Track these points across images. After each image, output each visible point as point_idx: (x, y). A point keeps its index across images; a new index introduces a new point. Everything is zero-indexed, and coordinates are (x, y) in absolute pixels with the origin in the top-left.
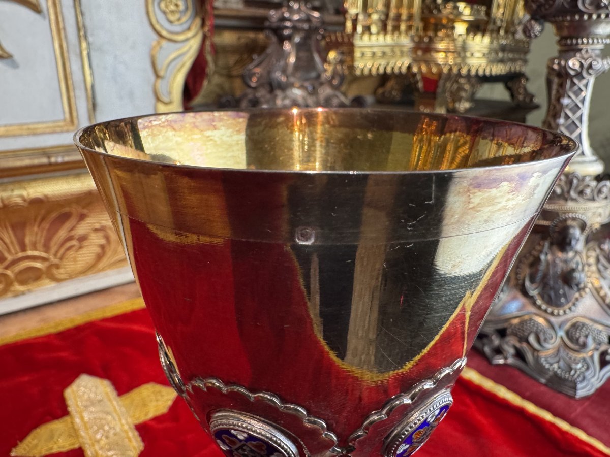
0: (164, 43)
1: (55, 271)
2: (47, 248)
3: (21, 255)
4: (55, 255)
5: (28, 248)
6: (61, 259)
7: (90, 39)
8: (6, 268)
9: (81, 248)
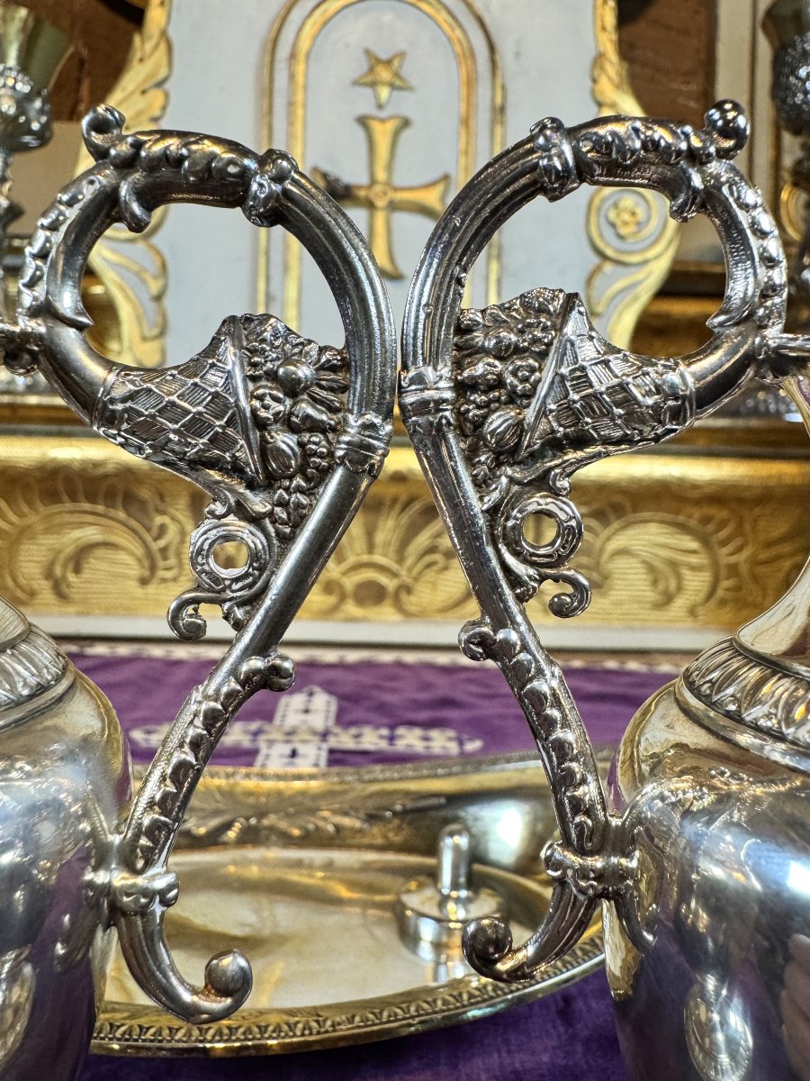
0: (608, 267)
1: (404, 597)
2: (400, 556)
3: (365, 558)
4: (410, 570)
5: (379, 550)
6: (416, 579)
7: (506, 259)
8: (345, 573)
9: (446, 568)
